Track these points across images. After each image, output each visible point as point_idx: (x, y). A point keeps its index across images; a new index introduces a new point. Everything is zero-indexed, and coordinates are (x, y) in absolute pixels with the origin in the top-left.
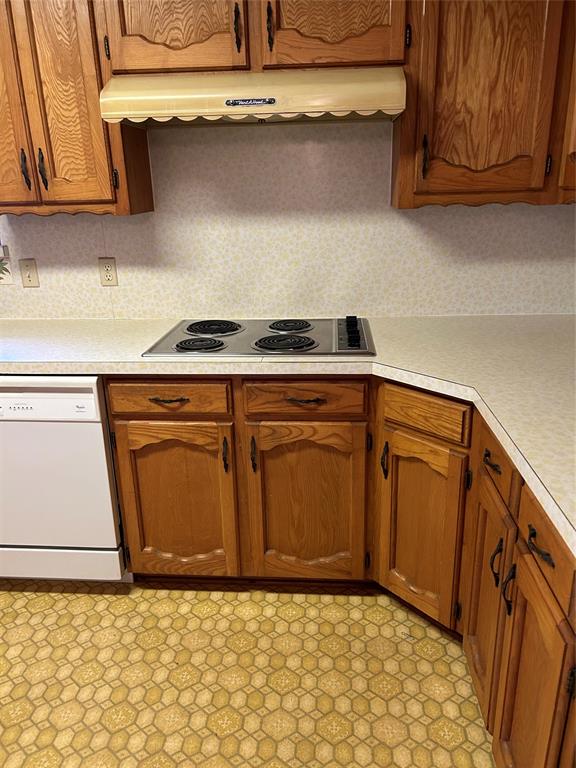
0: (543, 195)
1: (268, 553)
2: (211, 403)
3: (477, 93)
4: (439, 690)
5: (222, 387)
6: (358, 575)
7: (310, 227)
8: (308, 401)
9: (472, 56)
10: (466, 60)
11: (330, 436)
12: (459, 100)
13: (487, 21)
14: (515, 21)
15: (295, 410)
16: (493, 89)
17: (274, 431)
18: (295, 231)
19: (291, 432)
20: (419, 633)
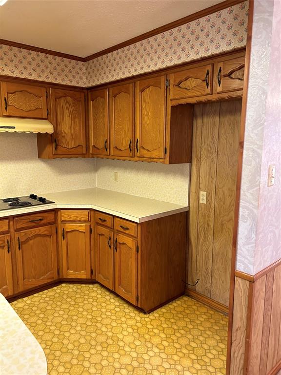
0: (86, 155)
1: (25, 280)
2: (2, 228)
3: (67, 128)
4: (94, 294)
5: (7, 221)
6: (56, 278)
7: (10, 165)
8: (38, 220)
9: (64, 119)
10: (63, 120)
11: (45, 231)
12: (62, 130)
13: (67, 111)
14: (74, 112)
15: (33, 224)
16: (71, 128)
17: (26, 234)
18: (5, 167)
19: (32, 232)
20: (80, 287)
